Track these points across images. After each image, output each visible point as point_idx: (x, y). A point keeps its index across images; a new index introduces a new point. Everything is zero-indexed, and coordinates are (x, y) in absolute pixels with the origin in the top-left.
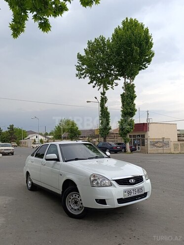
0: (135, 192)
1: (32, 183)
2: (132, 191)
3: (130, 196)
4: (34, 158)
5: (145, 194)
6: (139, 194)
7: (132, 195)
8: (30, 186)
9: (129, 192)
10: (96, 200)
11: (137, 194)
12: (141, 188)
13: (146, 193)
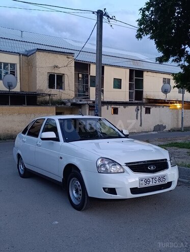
0: (154, 181)
1: (25, 169)
2: (151, 180)
3: (147, 186)
4: (25, 136)
5: (169, 184)
6: (161, 183)
7: (151, 184)
8: (22, 173)
9: (147, 181)
10: (104, 189)
11: (158, 183)
12: (164, 177)
13: (171, 182)
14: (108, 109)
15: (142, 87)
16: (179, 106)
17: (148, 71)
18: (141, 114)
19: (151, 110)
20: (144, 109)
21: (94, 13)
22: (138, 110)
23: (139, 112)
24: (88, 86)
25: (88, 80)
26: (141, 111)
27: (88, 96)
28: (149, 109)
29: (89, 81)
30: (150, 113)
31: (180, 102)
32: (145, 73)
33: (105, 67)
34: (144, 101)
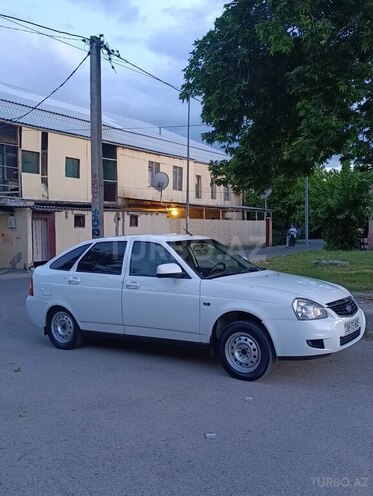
2: (351, 325)
3: (349, 333)
7: (351, 331)
9: (348, 326)
10: (309, 342)
11: (355, 330)
14: (66, 217)
15: (114, 176)
16: (175, 212)
17: (125, 147)
18: (123, 226)
19: (139, 219)
20: (127, 218)
21: (84, 41)
22: (119, 219)
23: (121, 223)
24: (17, 170)
25: (16, 159)
26: (124, 221)
27: (17, 189)
28: (136, 217)
29: (20, 160)
30: (136, 225)
31: (179, 205)
32: (119, 151)
33: (49, 134)
34: (120, 202)
